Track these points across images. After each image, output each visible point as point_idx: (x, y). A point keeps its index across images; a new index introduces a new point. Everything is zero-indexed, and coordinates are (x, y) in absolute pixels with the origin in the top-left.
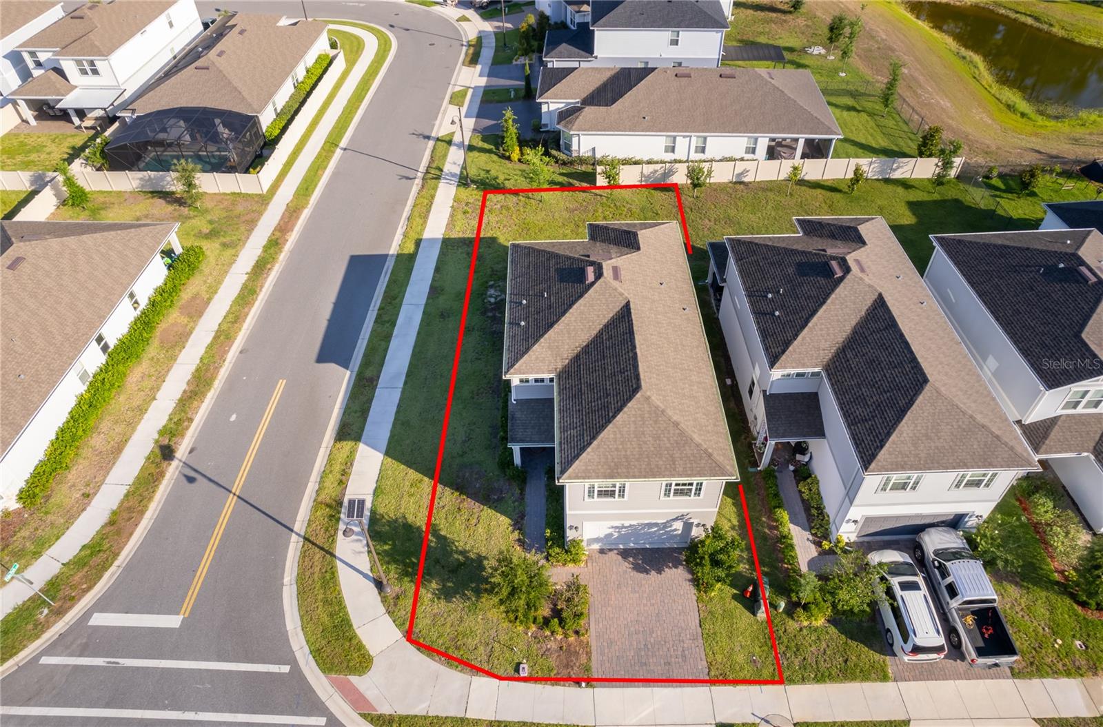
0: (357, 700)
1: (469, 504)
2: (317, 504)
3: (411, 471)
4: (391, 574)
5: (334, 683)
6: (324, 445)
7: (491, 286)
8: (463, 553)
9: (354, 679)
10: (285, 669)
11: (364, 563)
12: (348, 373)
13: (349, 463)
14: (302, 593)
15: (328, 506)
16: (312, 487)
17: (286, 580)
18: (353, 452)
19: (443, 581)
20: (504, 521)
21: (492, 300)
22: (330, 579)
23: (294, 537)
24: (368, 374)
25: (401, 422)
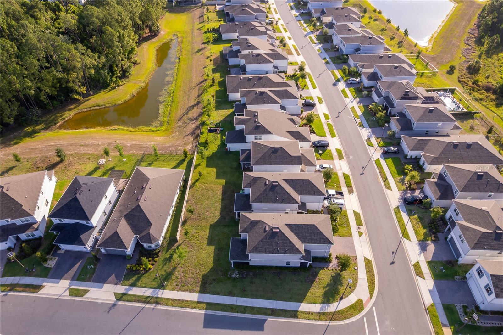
0: (368, 301)
1: (317, 279)
2: (320, 319)
3: (308, 295)
4: (338, 297)
5: (366, 306)
6: (299, 322)
7: (230, 276)
8: (331, 281)
9: (364, 302)
10: (365, 318)
11: (336, 304)
12: (269, 319)
13: (306, 313)
14: (346, 318)
15: (320, 316)
16: (314, 322)
17: (343, 323)
18: (302, 312)
19: (338, 285)
20: (321, 271)
21: (238, 276)
22: (341, 312)
23: (330, 324)
24: (270, 312)
25: (290, 300)
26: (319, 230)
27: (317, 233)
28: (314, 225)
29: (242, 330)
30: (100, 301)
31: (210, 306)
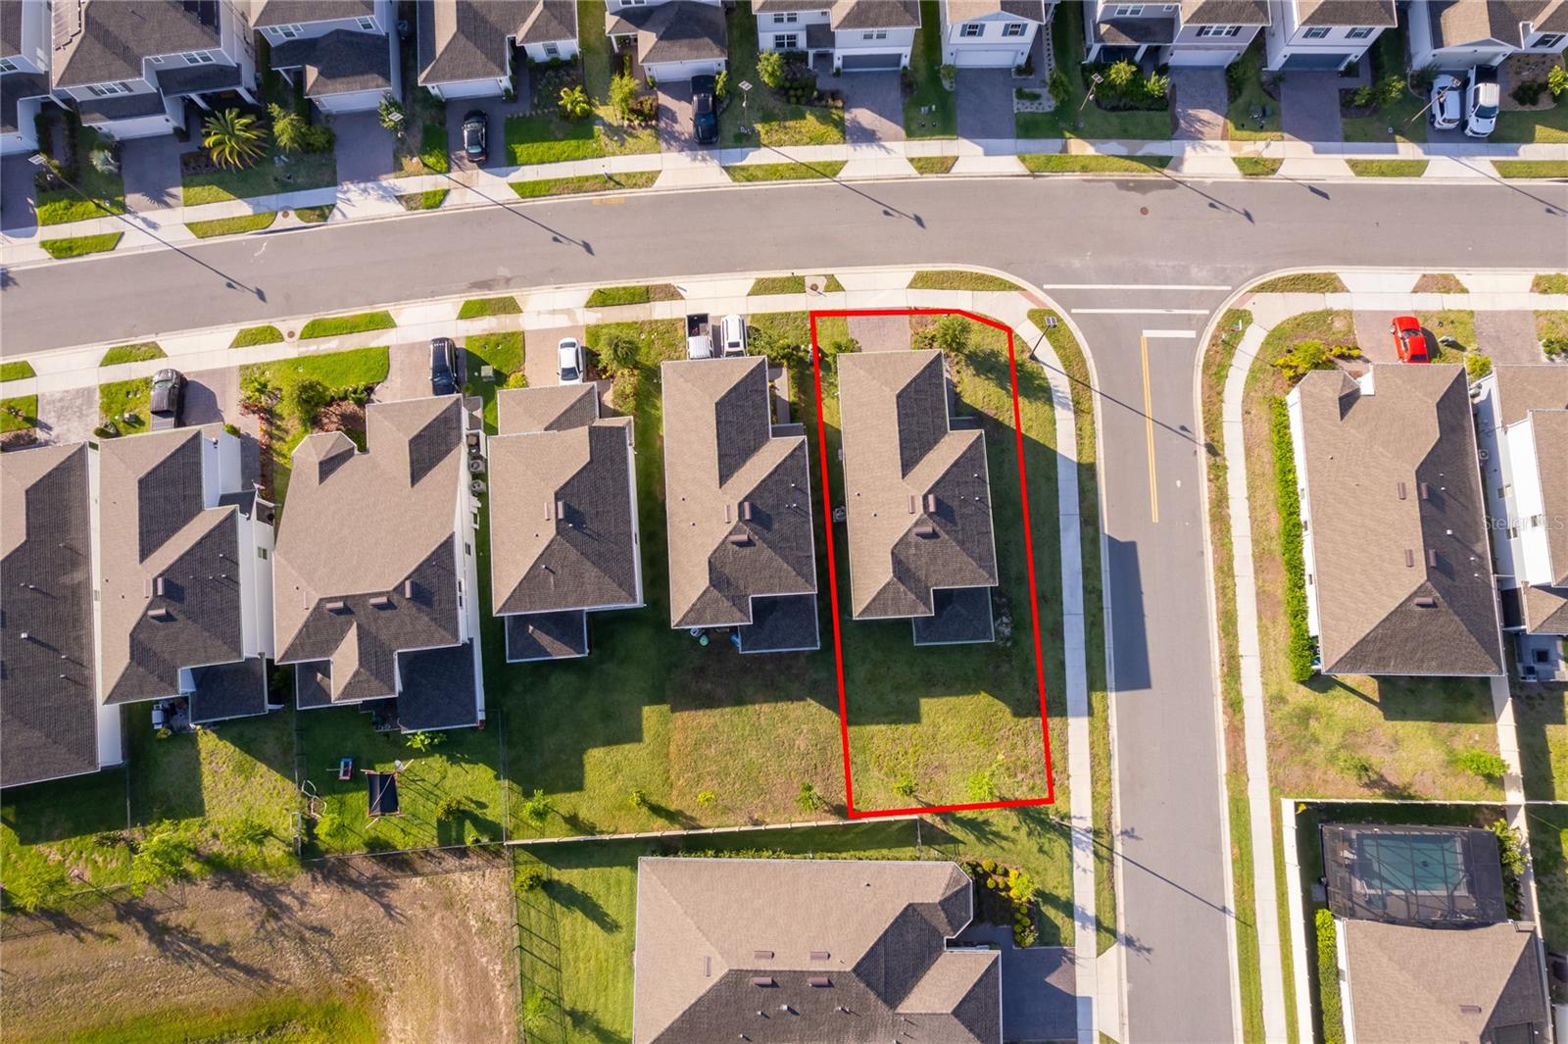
0: (1031, 297)
1: (991, 413)
2: (1090, 412)
3: (1034, 437)
4: (1030, 365)
5: (1045, 305)
6: (1102, 461)
7: (1008, 639)
8: (988, 379)
9: (1036, 307)
10: (1074, 311)
11: (1048, 373)
12: (1106, 532)
13: (1080, 444)
14: (1079, 353)
15: (1083, 411)
16: (1099, 425)
17: (1092, 361)
18: (1080, 453)
19: (998, 362)
20: (967, 400)
21: (1005, 620)
22: (1066, 360)
23: (1097, 388)
24: (1090, 529)
25: (1052, 479)
26: (909, 385)
27: (916, 391)
28: (899, 396)
29: (1141, 593)
30: (1125, 987)
31: (1095, 683)
